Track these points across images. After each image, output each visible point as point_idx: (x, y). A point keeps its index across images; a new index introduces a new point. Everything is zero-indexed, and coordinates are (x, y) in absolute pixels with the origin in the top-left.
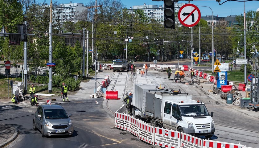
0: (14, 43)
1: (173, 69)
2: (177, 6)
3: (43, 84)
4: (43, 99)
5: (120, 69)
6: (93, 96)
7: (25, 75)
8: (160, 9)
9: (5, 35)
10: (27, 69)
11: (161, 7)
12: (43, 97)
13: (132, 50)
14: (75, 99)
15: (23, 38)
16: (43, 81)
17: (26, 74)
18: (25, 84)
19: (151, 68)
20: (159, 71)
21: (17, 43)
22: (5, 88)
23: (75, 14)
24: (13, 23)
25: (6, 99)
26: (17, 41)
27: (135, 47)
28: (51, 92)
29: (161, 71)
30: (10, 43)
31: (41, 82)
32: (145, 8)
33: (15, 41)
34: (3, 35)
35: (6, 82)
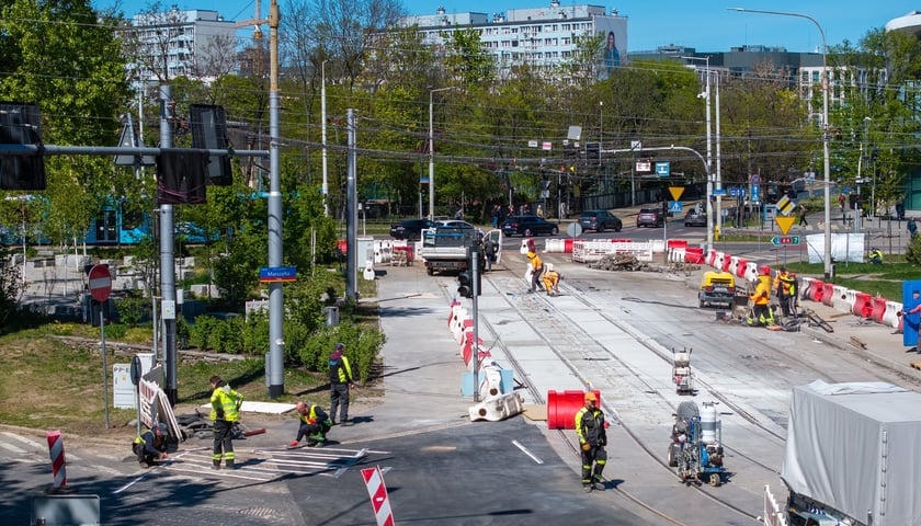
0: (182, 194)
1: (644, 259)
2: (561, 17)
3: (223, 351)
4: (263, 432)
5: (456, 264)
6: (483, 412)
7: (168, 322)
8: (499, 27)
9: (138, 156)
10: (175, 298)
11: (501, 20)
12: (261, 423)
13: (446, 181)
14: (404, 430)
15: (214, 169)
16: (224, 340)
17: (173, 317)
18: (169, 361)
19: (550, 252)
20: (599, 268)
21: (194, 193)
22: (68, 375)
23: (190, 49)
24: (85, 93)
25: (95, 434)
26: (192, 184)
27: (460, 173)
28: (277, 393)
29: (608, 269)
30: (164, 194)
31: (216, 345)
32: (444, 24)
33: (184, 186)
34: (130, 160)
35: (56, 343)
